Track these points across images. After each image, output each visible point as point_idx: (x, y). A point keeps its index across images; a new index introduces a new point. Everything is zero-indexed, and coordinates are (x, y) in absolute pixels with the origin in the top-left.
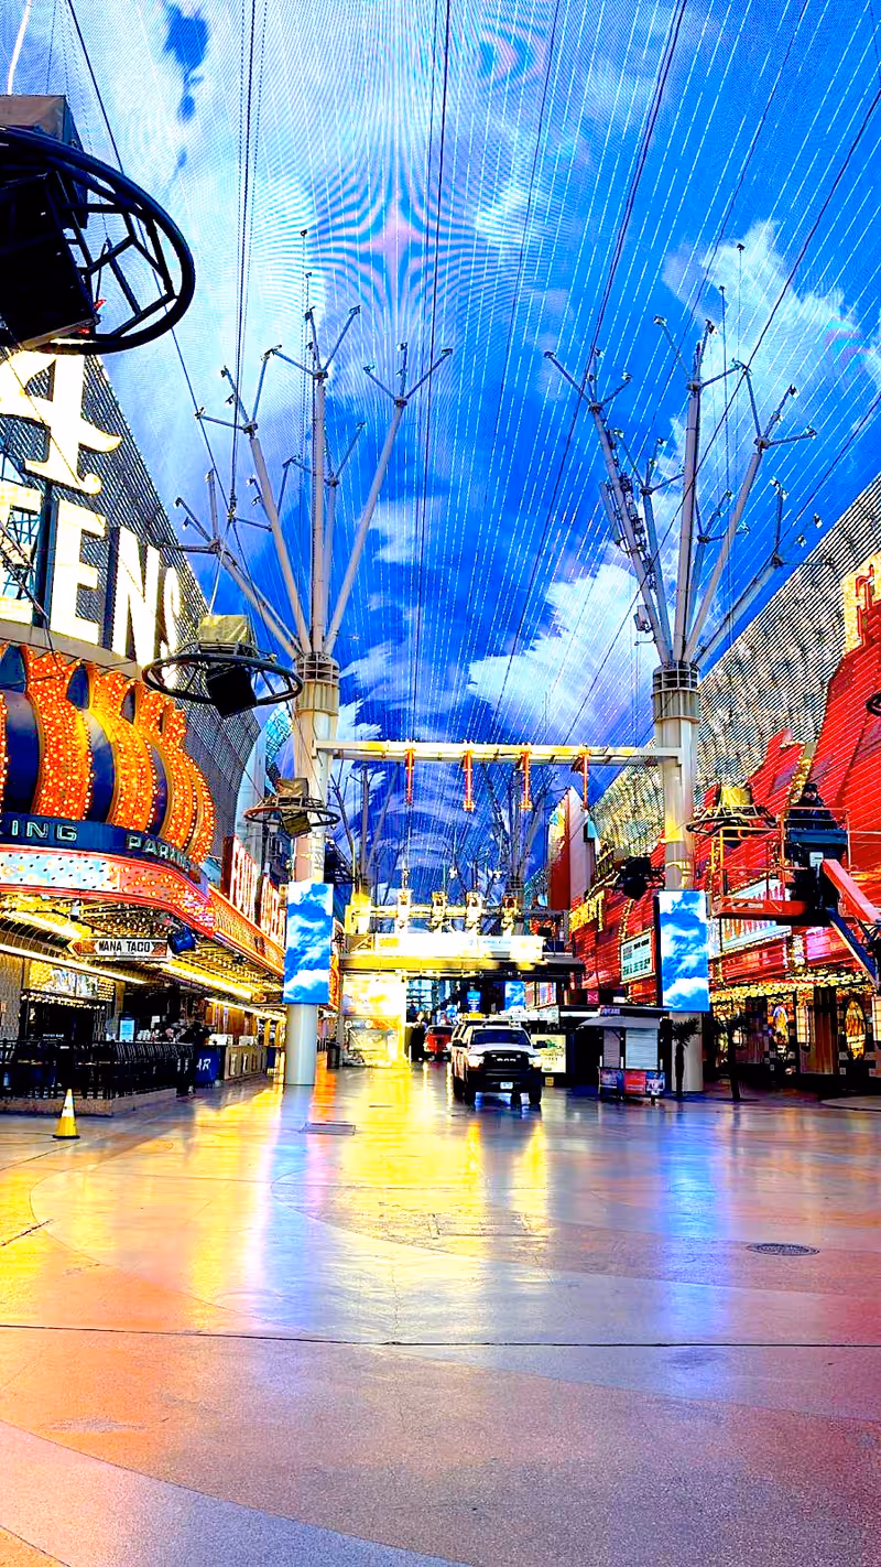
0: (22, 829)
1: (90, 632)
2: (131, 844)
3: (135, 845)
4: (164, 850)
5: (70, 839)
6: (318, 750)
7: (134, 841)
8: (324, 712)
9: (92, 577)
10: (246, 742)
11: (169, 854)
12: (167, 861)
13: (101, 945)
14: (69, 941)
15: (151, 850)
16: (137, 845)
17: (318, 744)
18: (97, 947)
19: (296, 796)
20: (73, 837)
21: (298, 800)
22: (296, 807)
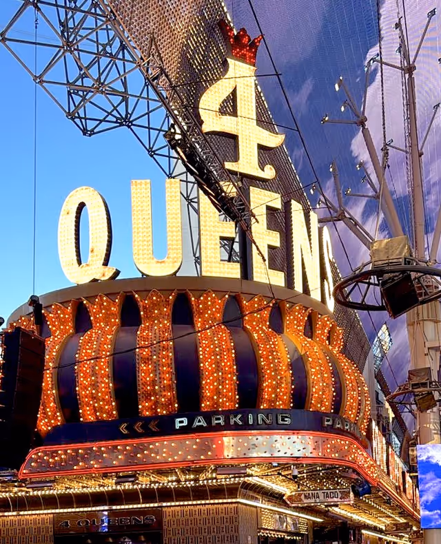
0: (255, 419)
1: (278, 279)
2: (326, 423)
3: (329, 423)
4: (347, 425)
5: (286, 423)
6: (429, 348)
7: (328, 421)
8: (430, 320)
9: (275, 239)
10: (362, 357)
11: (350, 428)
12: (349, 433)
13: (305, 496)
14: (284, 495)
15: (339, 426)
16: (330, 423)
17: (428, 345)
18: (303, 497)
19: (424, 381)
20: (288, 421)
21: (426, 384)
22: (426, 389)
